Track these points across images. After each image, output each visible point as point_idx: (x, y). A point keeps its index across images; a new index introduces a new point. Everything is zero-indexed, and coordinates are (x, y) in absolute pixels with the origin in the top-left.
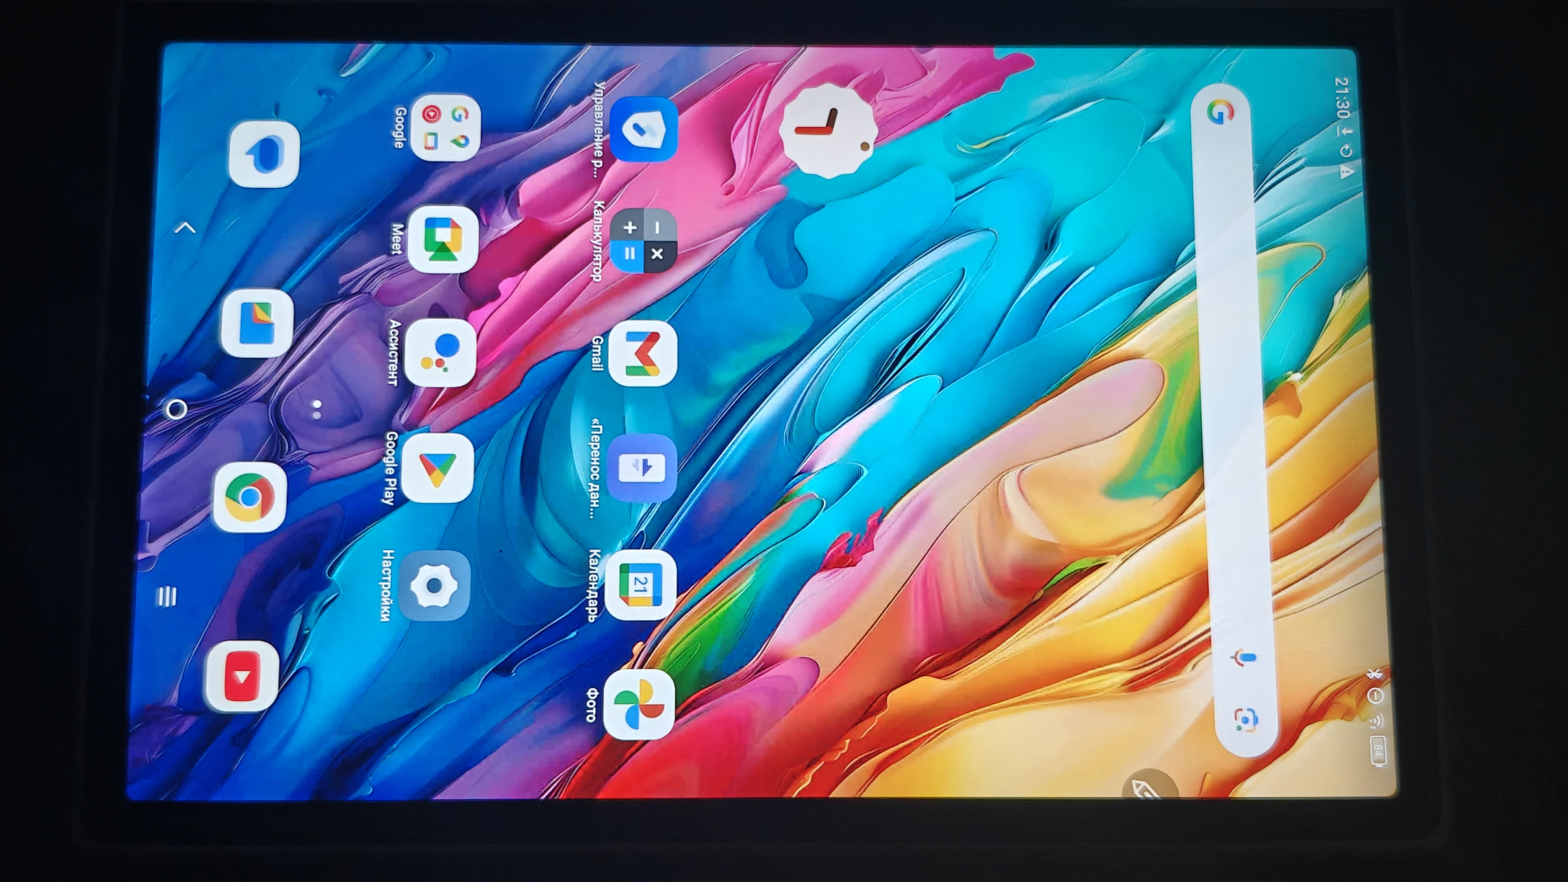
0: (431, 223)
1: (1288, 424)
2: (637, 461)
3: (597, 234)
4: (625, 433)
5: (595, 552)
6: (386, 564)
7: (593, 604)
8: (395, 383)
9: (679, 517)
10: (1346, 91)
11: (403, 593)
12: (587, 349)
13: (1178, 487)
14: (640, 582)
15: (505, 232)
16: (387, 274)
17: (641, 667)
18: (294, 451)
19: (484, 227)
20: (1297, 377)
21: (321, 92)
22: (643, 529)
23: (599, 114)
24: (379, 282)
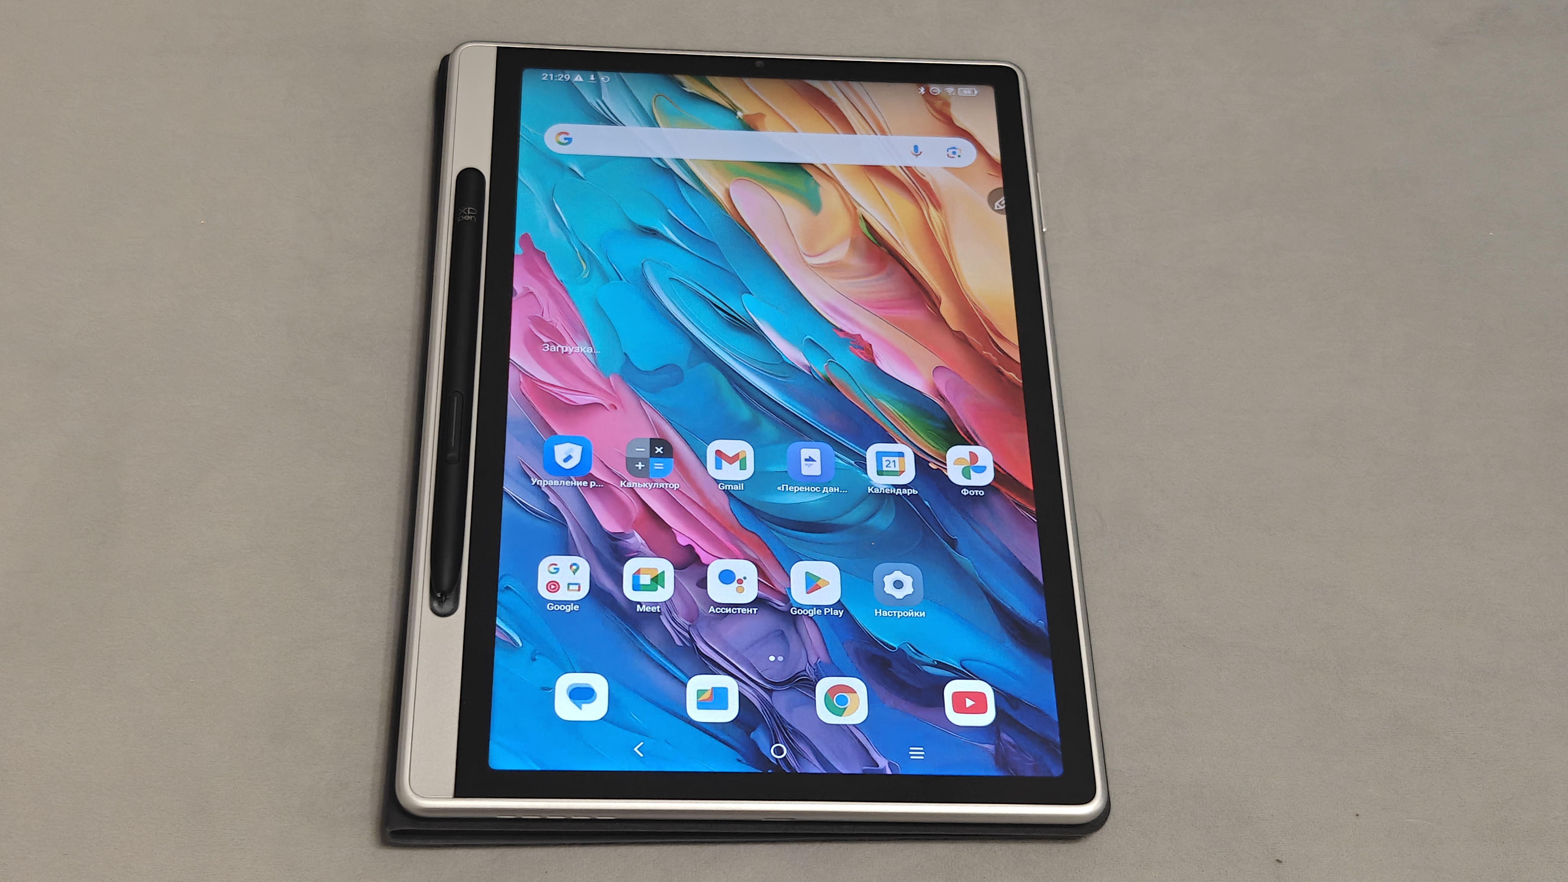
0: (636, 587)
1: (769, 119)
2: (806, 465)
3: (645, 485)
4: (786, 472)
5: (870, 490)
6: (885, 613)
7: (905, 491)
8: (755, 610)
9: (843, 441)
10: (552, 75)
11: (904, 603)
12: (727, 492)
13: (811, 176)
14: (889, 464)
15: (643, 542)
16: (674, 615)
17: (945, 464)
18: (807, 672)
19: (639, 554)
20: (739, 114)
21: (534, 660)
22: (853, 462)
23: (556, 483)
24: (681, 620)
